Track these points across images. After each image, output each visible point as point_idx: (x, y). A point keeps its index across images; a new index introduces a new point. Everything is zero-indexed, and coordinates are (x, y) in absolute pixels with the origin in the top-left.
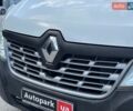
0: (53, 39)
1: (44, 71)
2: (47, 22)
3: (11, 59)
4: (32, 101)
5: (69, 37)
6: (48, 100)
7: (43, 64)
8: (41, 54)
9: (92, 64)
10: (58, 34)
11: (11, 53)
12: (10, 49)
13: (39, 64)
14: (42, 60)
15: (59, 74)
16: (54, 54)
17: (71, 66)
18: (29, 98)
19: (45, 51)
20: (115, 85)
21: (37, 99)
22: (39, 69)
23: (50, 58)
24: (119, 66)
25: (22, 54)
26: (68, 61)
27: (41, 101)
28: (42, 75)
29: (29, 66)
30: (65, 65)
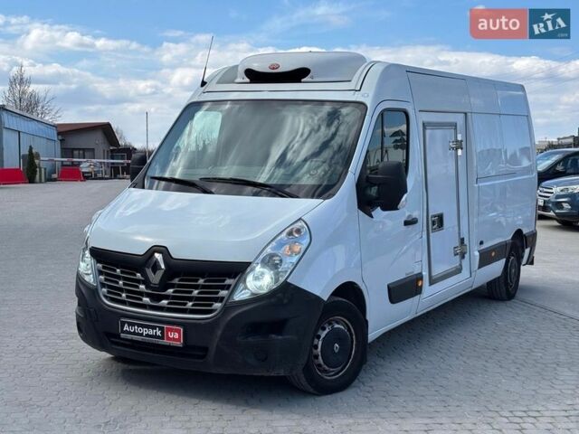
0: (158, 256)
1: (148, 295)
2: (146, 235)
3: (103, 285)
4: (134, 333)
5: (177, 253)
6: (154, 328)
7: (147, 288)
8: (144, 274)
9: (201, 281)
10: (164, 250)
11: (102, 277)
12: (101, 273)
13: (142, 287)
14: (146, 282)
15: (166, 297)
16: (160, 274)
17: (179, 286)
18: (130, 331)
19: (149, 271)
20: (224, 302)
21: (140, 330)
22: (142, 294)
23: (155, 278)
24: (228, 281)
25: (119, 277)
26: (176, 281)
27: (145, 331)
28: (146, 300)
29: (128, 291)
30: (172, 286)
